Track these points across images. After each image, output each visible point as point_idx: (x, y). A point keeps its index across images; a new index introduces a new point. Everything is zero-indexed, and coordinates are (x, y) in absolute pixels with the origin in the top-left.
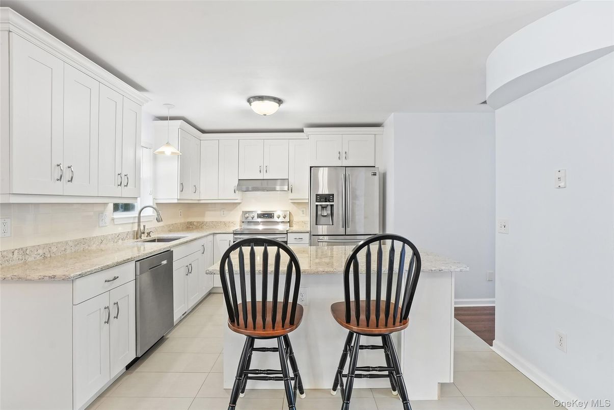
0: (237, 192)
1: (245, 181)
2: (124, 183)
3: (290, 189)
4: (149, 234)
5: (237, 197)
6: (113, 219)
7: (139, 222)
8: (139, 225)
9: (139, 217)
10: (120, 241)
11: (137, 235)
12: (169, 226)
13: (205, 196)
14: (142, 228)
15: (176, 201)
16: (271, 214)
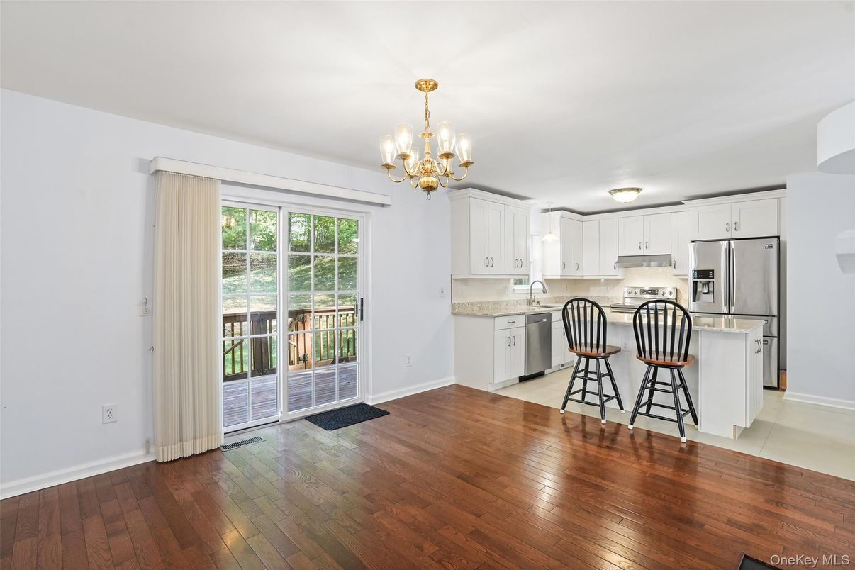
0: (617, 268)
1: (625, 258)
2: (520, 265)
3: (673, 264)
4: (538, 302)
5: (619, 273)
6: (514, 290)
7: (531, 293)
8: (531, 295)
9: (531, 289)
10: (519, 306)
11: (530, 302)
12: (556, 298)
13: (588, 272)
14: (533, 298)
15: (559, 277)
16: (655, 291)
